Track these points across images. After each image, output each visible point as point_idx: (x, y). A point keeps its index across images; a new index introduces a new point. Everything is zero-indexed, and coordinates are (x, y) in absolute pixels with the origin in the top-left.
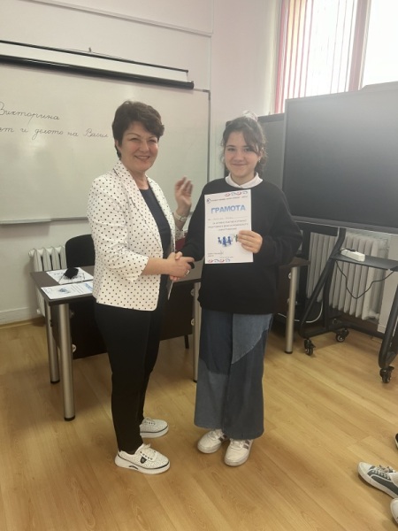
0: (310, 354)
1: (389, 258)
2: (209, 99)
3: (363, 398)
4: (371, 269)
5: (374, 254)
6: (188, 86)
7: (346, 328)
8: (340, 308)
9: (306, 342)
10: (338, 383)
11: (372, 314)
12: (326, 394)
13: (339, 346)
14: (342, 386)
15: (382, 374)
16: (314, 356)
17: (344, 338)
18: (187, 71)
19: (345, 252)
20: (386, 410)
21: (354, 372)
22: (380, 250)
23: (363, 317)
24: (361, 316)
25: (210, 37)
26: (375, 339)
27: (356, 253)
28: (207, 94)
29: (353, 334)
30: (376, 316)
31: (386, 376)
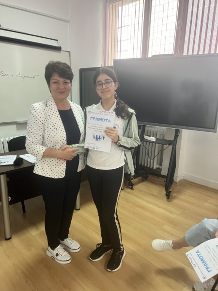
0: (132, 188)
1: (165, 139)
2: (70, 56)
3: (159, 207)
4: (157, 145)
5: (158, 137)
6: (58, 49)
7: (147, 174)
8: (143, 164)
9: (129, 183)
10: (147, 202)
11: (158, 166)
12: (143, 208)
13: (145, 183)
14: (149, 202)
15: (166, 195)
16: (134, 190)
17: (146, 179)
18: (57, 40)
19: (146, 137)
20: (170, 212)
21: (154, 195)
22: (160, 135)
23: (154, 168)
24: (153, 167)
25: (69, 22)
26: (160, 178)
27: (151, 137)
28: (68, 53)
29: (150, 177)
30: (160, 167)
31: (168, 195)
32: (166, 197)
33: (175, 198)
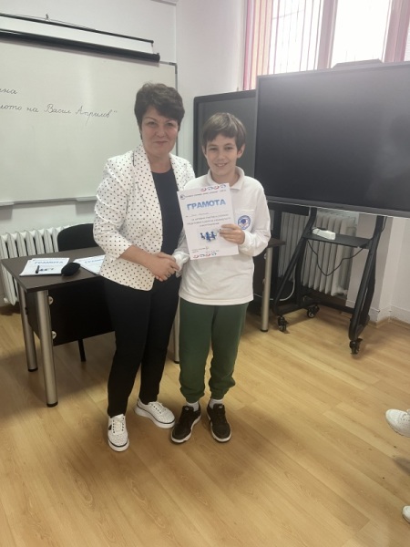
0: (284, 330)
1: (358, 235)
2: (176, 73)
4: (340, 247)
5: (342, 232)
6: (153, 59)
7: (317, 304)
8: (310, 286)
9: (279, 319)
10: (312, 356)
11: (340, 290)
13: (310, 322)
15: (351, 346)
16: (288, 333)
17: (315, 314)
18: (152, 42)
19: (316, 231)
20: (356, 379)
22: (348, 228)
23: (333, 294)
25: (175, 5)
26: (343, 313)
27: (327, 232)
28: (173, 67)
30: (344, 292)
31: (355, 347)
32: (350, 350)
33: (368, 352)
